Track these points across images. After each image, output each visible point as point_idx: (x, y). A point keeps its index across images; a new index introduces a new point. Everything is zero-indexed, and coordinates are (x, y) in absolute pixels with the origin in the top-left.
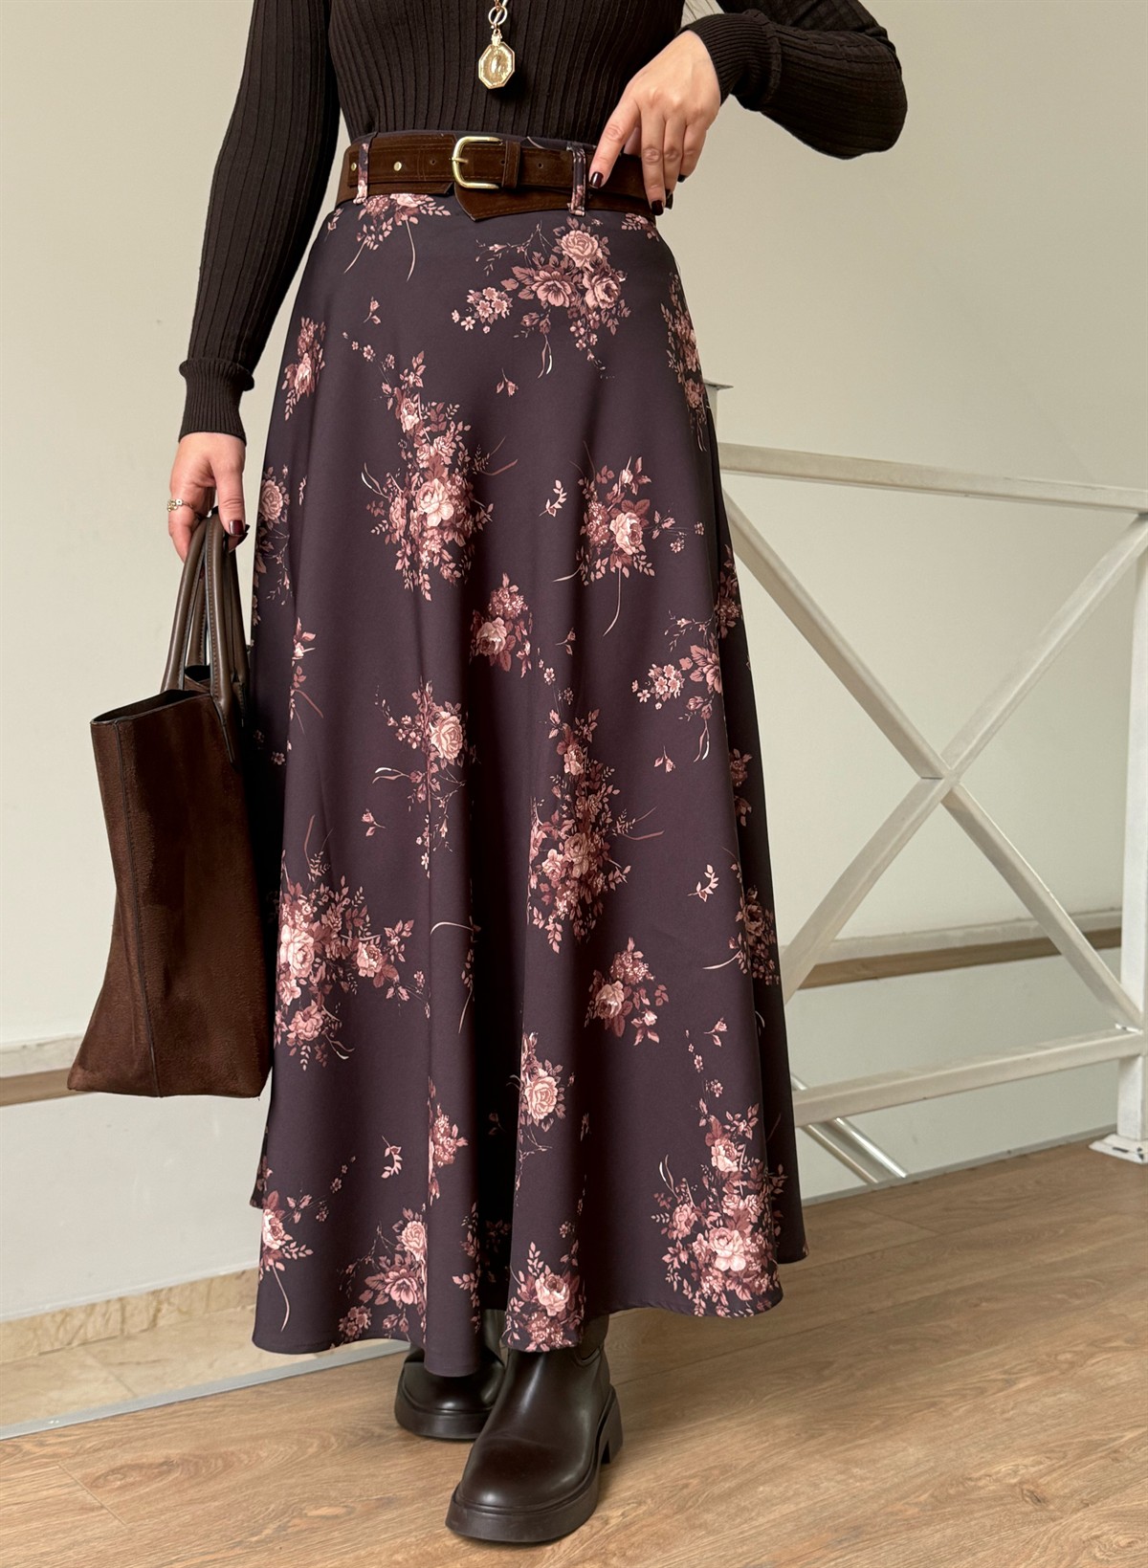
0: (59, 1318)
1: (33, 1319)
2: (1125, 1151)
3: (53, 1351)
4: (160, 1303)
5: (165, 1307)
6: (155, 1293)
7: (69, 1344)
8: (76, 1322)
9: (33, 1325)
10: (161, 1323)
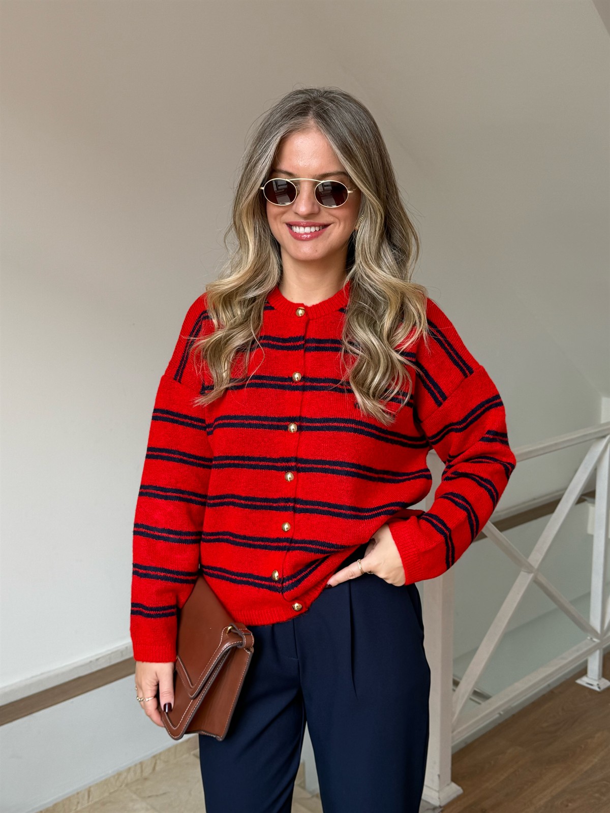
0: (116, 777)
1: (106, 780)
2: (592, 685)
3: (115, 792)
4: (156, 760)
5: (158, 762)
6: (154, 757)
7: (121, 786)
8: (123, 776)
9: (106, 782)
10: (157, 768)
